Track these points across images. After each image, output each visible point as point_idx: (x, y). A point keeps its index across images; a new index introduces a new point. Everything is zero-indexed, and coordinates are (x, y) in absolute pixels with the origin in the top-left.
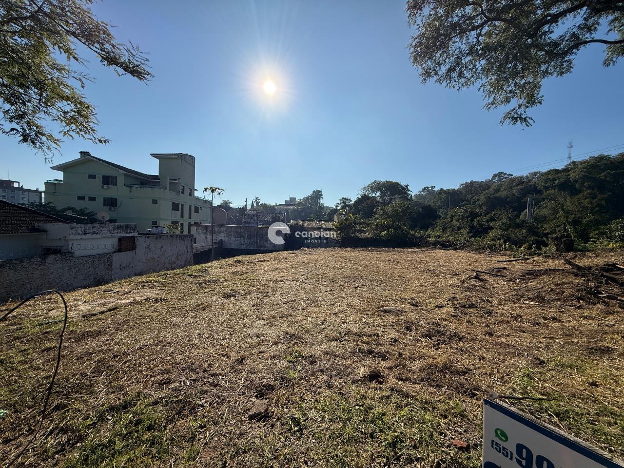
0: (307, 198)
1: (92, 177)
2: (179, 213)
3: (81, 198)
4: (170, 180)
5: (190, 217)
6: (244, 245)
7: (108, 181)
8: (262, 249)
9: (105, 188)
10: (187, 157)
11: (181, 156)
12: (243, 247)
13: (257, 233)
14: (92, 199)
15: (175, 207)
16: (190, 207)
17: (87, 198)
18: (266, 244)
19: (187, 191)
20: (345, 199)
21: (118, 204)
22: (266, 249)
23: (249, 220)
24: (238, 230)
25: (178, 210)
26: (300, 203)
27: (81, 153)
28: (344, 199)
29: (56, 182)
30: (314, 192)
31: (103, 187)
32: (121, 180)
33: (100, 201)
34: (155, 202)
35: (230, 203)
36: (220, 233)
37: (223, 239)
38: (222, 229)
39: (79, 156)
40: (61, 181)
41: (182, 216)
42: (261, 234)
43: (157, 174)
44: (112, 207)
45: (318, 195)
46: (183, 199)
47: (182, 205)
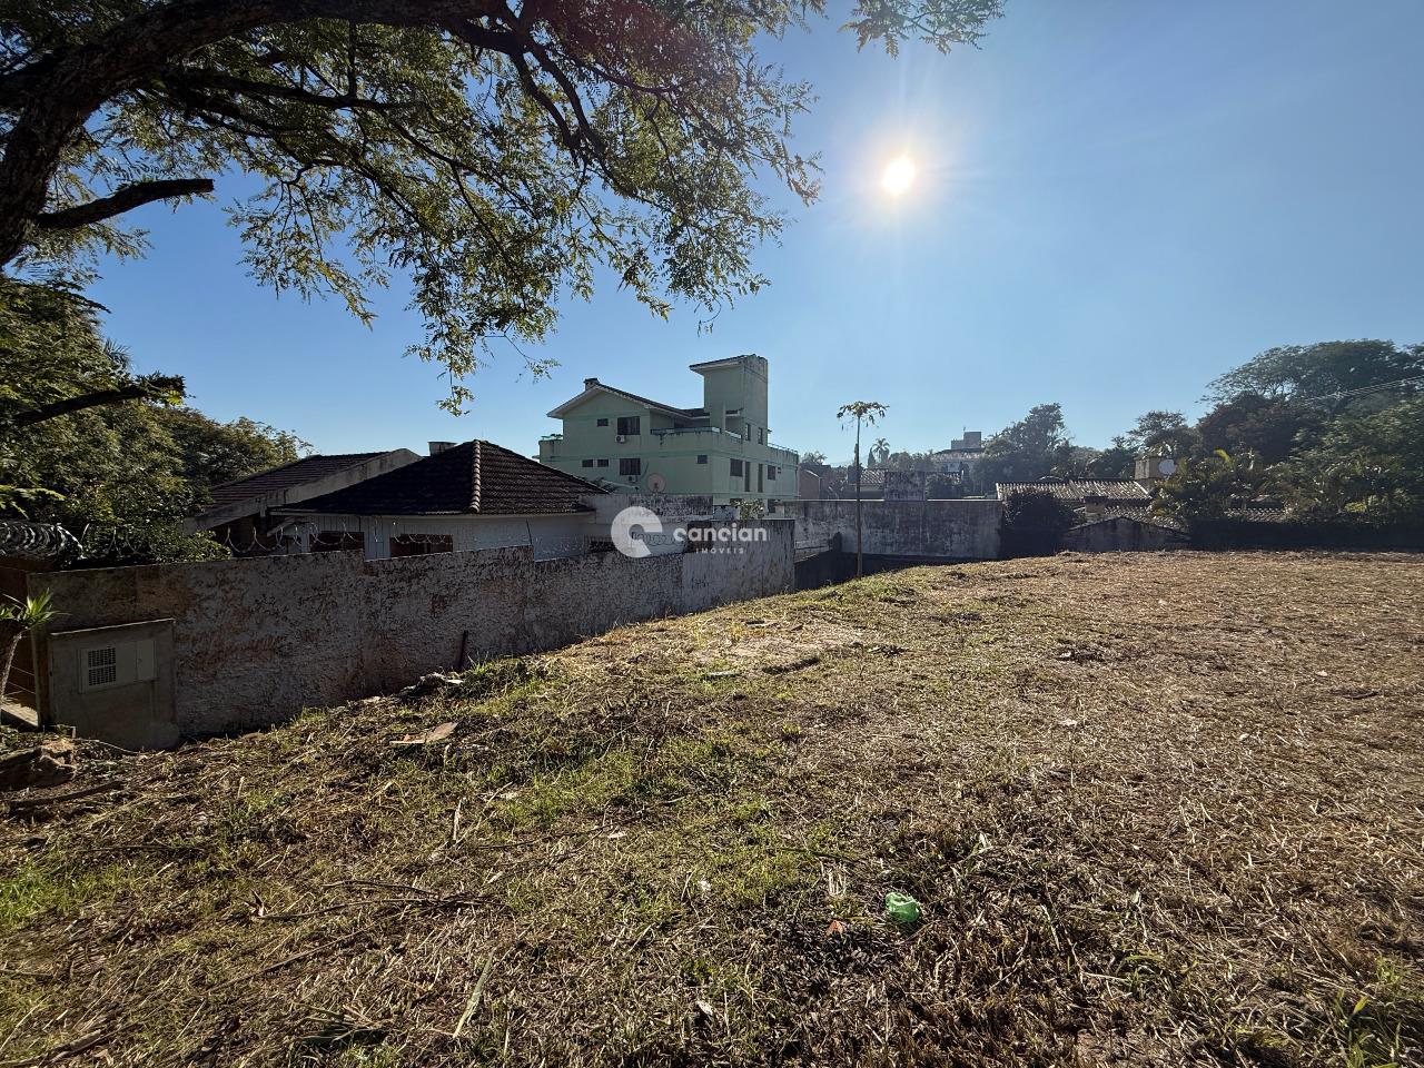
0: (1016, 430)
1: (603, 423)
2: (742, 481)
3: (588, 464)
4: (727, 413)
5: (760, 490)
6: (892, 545)
7: (627, 427)
8: (938, 555)
9: (622, 440)
10: (754, 361)
11: (744, 361)
12: (888, 551)
13: (924, 516)
14: (603, 463)
15: (736, 468)
16: (761, 466)
17: (595, 463)
18: (948, 543)
19: (755, 437)
20: (1160, 416)
21: (642, 470)
22: (948, 555)
23: (901, 487)
24: (878, 511)
25: (741, 475)
26: (998, 444)
27: (587, 382)
28: (1156, 417)
29: (553, 438)
30: (1035, 411)
31: (619, 439)
32: (645, 423)
33: (615, 466)
34: (702, 460)
35: (821, 457)
36: (835, 518)
37: (843, 531)
38: (839, 509)
39: (582, 389)
40: (560, 435)
41: (747, 489)
42: (935, 519)
43: (701, 406)
44: (633, 476)
45: (1047, 418)
46: (749, 453)
47: (748, 464)
